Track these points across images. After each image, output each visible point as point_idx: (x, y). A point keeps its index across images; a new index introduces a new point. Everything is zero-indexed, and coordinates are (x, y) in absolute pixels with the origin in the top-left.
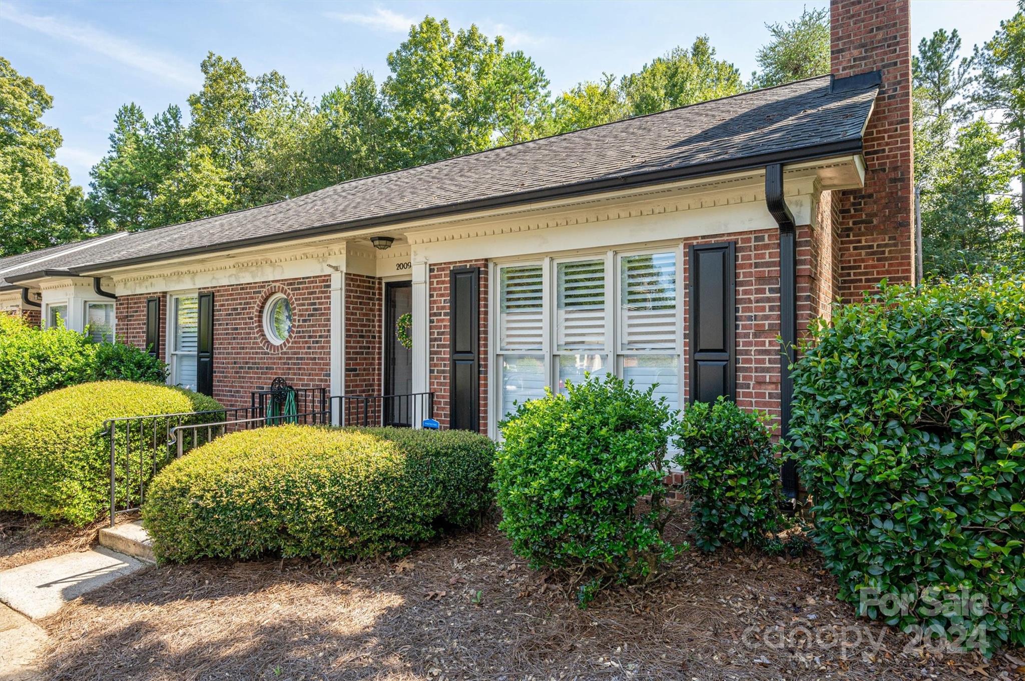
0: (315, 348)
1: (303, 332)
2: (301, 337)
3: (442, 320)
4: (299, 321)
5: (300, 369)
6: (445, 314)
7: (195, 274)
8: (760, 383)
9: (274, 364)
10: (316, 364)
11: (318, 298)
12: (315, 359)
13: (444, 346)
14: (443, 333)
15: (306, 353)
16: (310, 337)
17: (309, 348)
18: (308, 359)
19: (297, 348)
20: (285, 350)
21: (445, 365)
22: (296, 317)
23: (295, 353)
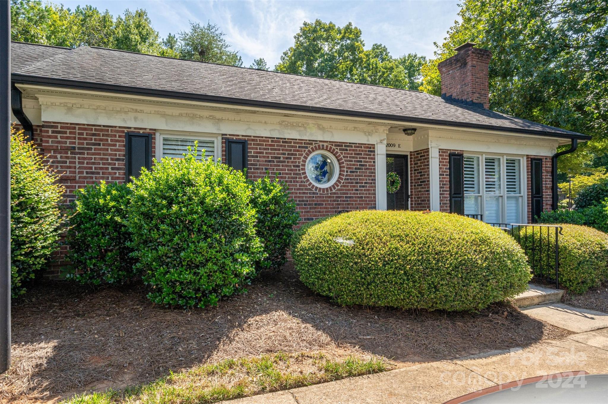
0: (362, 190)
1: (351, 179)
2: (349, 183)
3: (445, 178)
4: (347, 172)
5: (348, 204)
6: (447, 175)
7: (220, 120)
8: (546, 204)
9: (324, 201)
10: (363, 201)
11: (363, 158)
12: (362, 197)
13: (446, 191)
14: (445, 184)
15: (354, 194)
16: (357, 183)
17: (357, 190)
18: (355, 197)
19: (346, 190)
20: (334, 191)
21: (446, 200)
22: (345, 169)
23: (344, 194)
